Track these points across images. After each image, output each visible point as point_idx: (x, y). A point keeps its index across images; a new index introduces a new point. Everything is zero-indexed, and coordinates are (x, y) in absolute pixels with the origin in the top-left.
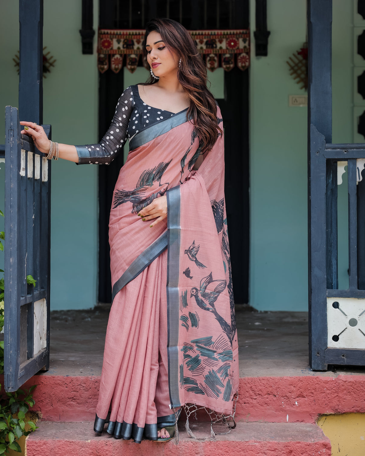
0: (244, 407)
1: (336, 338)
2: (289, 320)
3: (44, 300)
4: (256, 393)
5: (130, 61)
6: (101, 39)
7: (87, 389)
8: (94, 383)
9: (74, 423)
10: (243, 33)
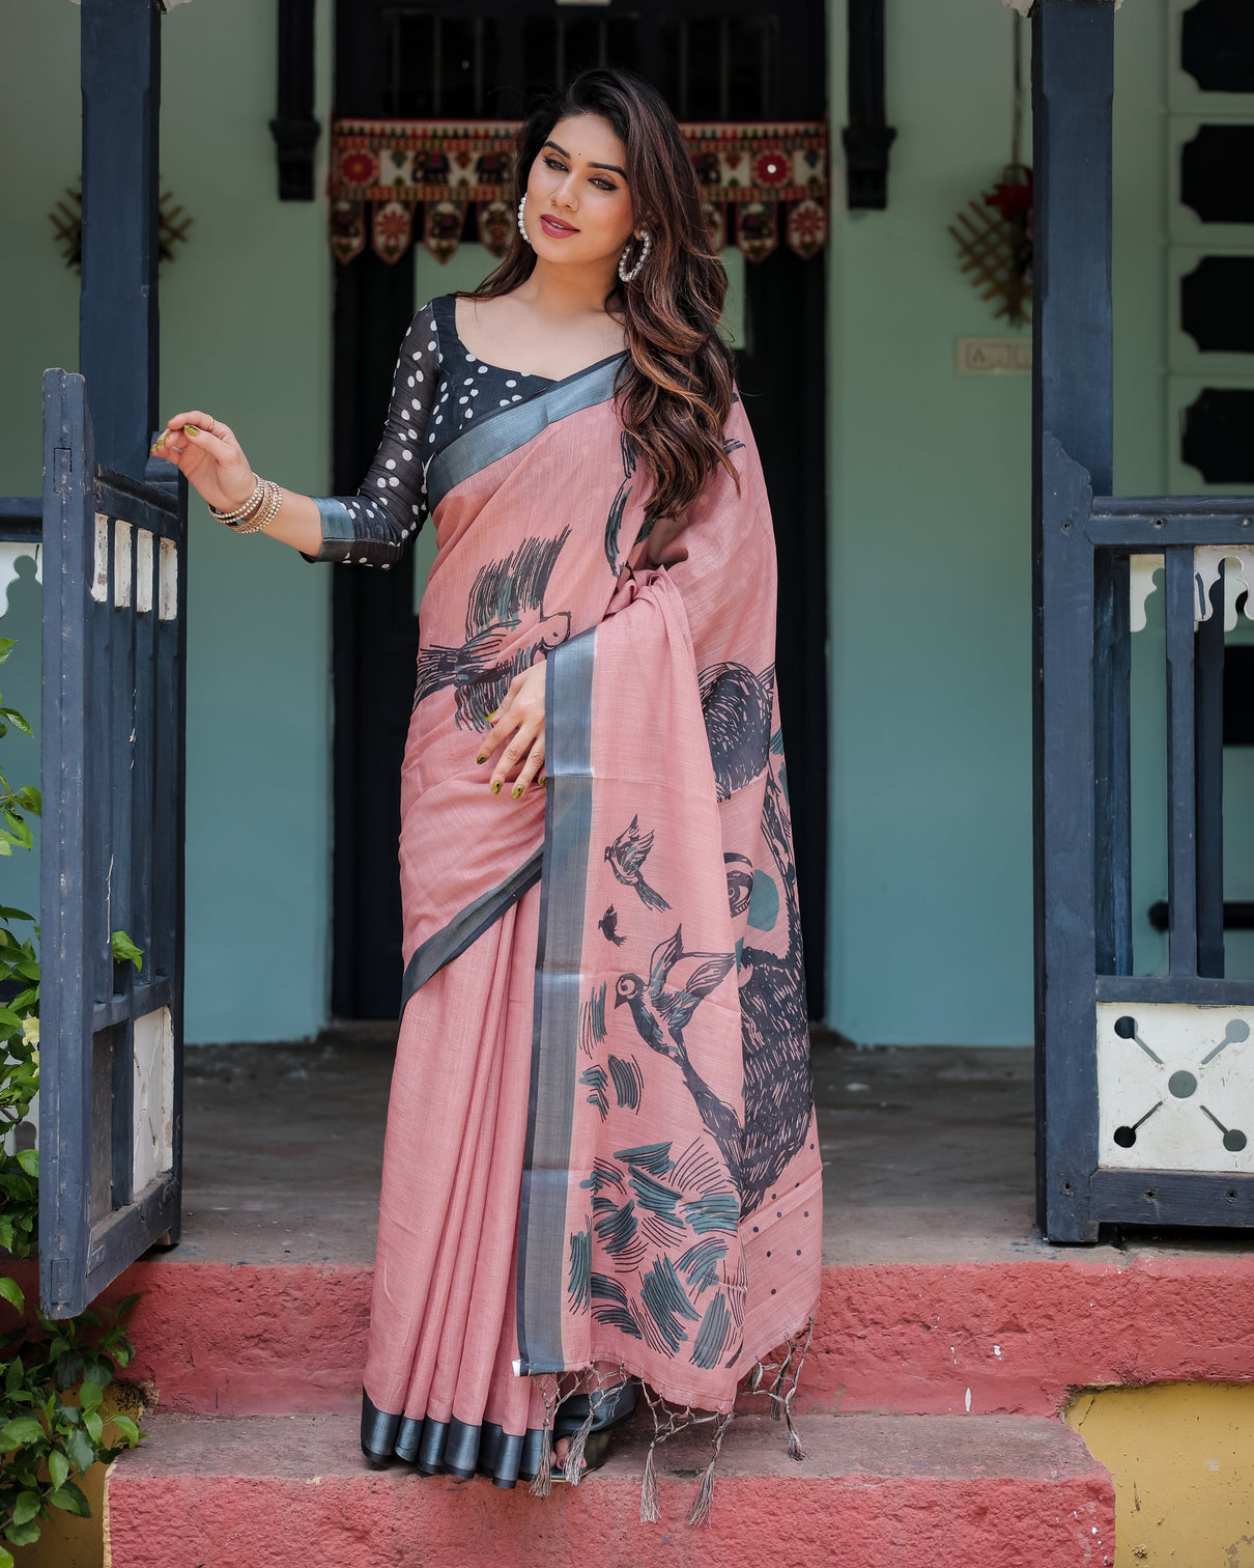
0: (827, 1363)
1: (1125, 1137)
2: (959, 1073)
3: (164, 1013)
4: (864, 1318)
5: (437, 223)
6: (341, 151)
7: (306, 1307)
8: (329, 1286)
9: (263, 1418)
10: (806, 134)
